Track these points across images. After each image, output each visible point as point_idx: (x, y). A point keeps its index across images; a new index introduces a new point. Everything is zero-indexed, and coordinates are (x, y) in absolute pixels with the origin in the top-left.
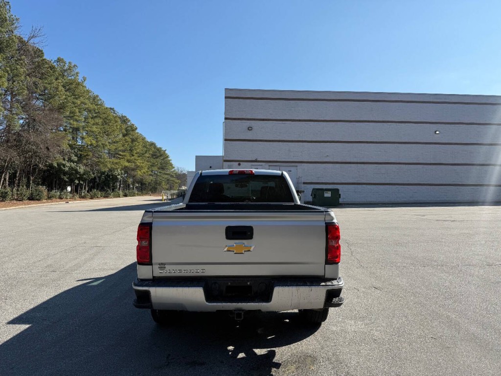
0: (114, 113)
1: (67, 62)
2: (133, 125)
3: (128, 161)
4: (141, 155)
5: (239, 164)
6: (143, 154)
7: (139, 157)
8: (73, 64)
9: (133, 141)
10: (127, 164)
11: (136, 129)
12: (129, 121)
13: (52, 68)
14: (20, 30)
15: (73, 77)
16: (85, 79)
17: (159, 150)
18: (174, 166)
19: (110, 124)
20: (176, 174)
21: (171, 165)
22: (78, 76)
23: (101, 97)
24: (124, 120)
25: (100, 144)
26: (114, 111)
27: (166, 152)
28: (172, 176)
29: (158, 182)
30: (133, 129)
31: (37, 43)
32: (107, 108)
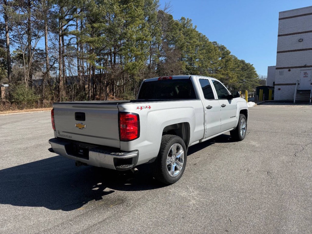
0: (216, 44)
1: (186, 19)
2: (228, 50)
3: (223, 74)
4: (233, 70)
5: (289, 70)
6: (234, 69)
7: (231, 71)
8: (189, 19)
9: (227, 61)
10: (222, 76)
11: (230, 53)
12: (226, 48)
13: (177, 24)
14: (160, 7)
15: (189, 28)
16: (196, 27)
17: (247, 65)
18: (258, 75)
19: (212, 52)
20: (259, 80)
21: (256, 74)
22: (192, 26)
23: (206, 36)
24: (222, 48)
25: (204, 65)
26: (216, 43)
27: (253, 66)
28: (256, 82)
29: (246, 87)
30: (228, 53)
31: (168, 12)
32: (210, 42)
